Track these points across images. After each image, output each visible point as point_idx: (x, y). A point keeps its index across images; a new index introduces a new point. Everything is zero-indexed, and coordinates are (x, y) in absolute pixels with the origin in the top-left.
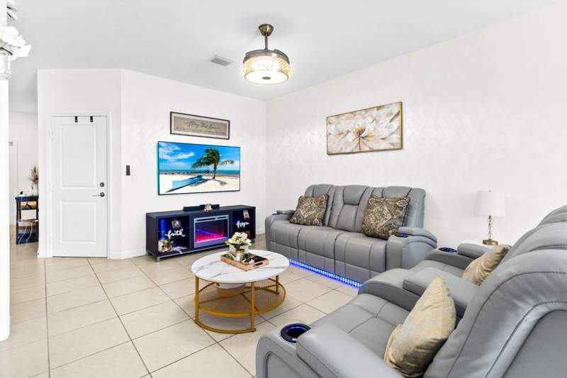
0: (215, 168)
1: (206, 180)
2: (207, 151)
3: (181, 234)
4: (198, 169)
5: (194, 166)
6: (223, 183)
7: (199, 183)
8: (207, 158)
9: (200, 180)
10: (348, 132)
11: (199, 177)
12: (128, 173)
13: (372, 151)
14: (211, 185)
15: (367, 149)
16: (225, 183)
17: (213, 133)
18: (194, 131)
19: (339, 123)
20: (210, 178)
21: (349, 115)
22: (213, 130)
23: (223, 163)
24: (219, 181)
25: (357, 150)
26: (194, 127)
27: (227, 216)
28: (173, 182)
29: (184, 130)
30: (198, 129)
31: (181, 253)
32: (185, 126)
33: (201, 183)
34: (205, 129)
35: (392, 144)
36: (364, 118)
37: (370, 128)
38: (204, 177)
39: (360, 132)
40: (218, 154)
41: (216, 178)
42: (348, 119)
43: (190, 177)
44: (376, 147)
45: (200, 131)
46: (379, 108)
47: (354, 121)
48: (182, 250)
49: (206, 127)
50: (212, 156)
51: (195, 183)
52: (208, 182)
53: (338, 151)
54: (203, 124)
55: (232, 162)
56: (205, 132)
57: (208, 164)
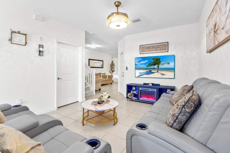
0: (158, 67)
1: (153, 73)
2: (153, 59)
3: (135, 93)
4: (150, 67)
5: (148, 66)
6: (162, 74)
7: (150, 74)
8: (154, 62)
9: (150, 72)
11: (150, 71)
12: (127, 69)
14: (156, 75)
16: (164, 75)
17: (158, 50)
18: (149, 51)
20: (156, 72)
22: (159, 49)
23: (163, 64)
24: (161, 73)
26: (149, 49)
27: (156, 90)
28: (140, 73)
29: (145, 51)
30: (151, 50)
31: (134, 100)
32: (145, 50)
33: (151, 74)
34: (154, 49)
38: (152, 71)
40: (160, 60)
41: (159, 72)
43: (146, 71)
45: (152, 51)
48: (135, 99)
49: (155, 48)
50: (157, 61)
51: (148, 73)
52: (155, 73)
54: (153, 47)
55: (168, 63)
56: (154, 51)
57: (154, 65)
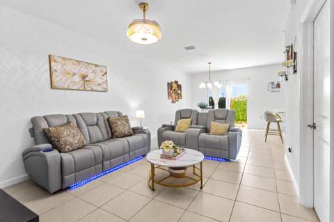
10: (75, 74)
13: (93, 90)
15: (89, 89)
19: (65, 65)
21: (75, 62)
25: (83, 88)
35: (104, 88)
36: (87, 68)
37: (91, 76)
39: (84, 77)
42: (73, 64)
44: (95, 88)
46: (96, 66)
47: (79, 68)
53: (66, 87)
